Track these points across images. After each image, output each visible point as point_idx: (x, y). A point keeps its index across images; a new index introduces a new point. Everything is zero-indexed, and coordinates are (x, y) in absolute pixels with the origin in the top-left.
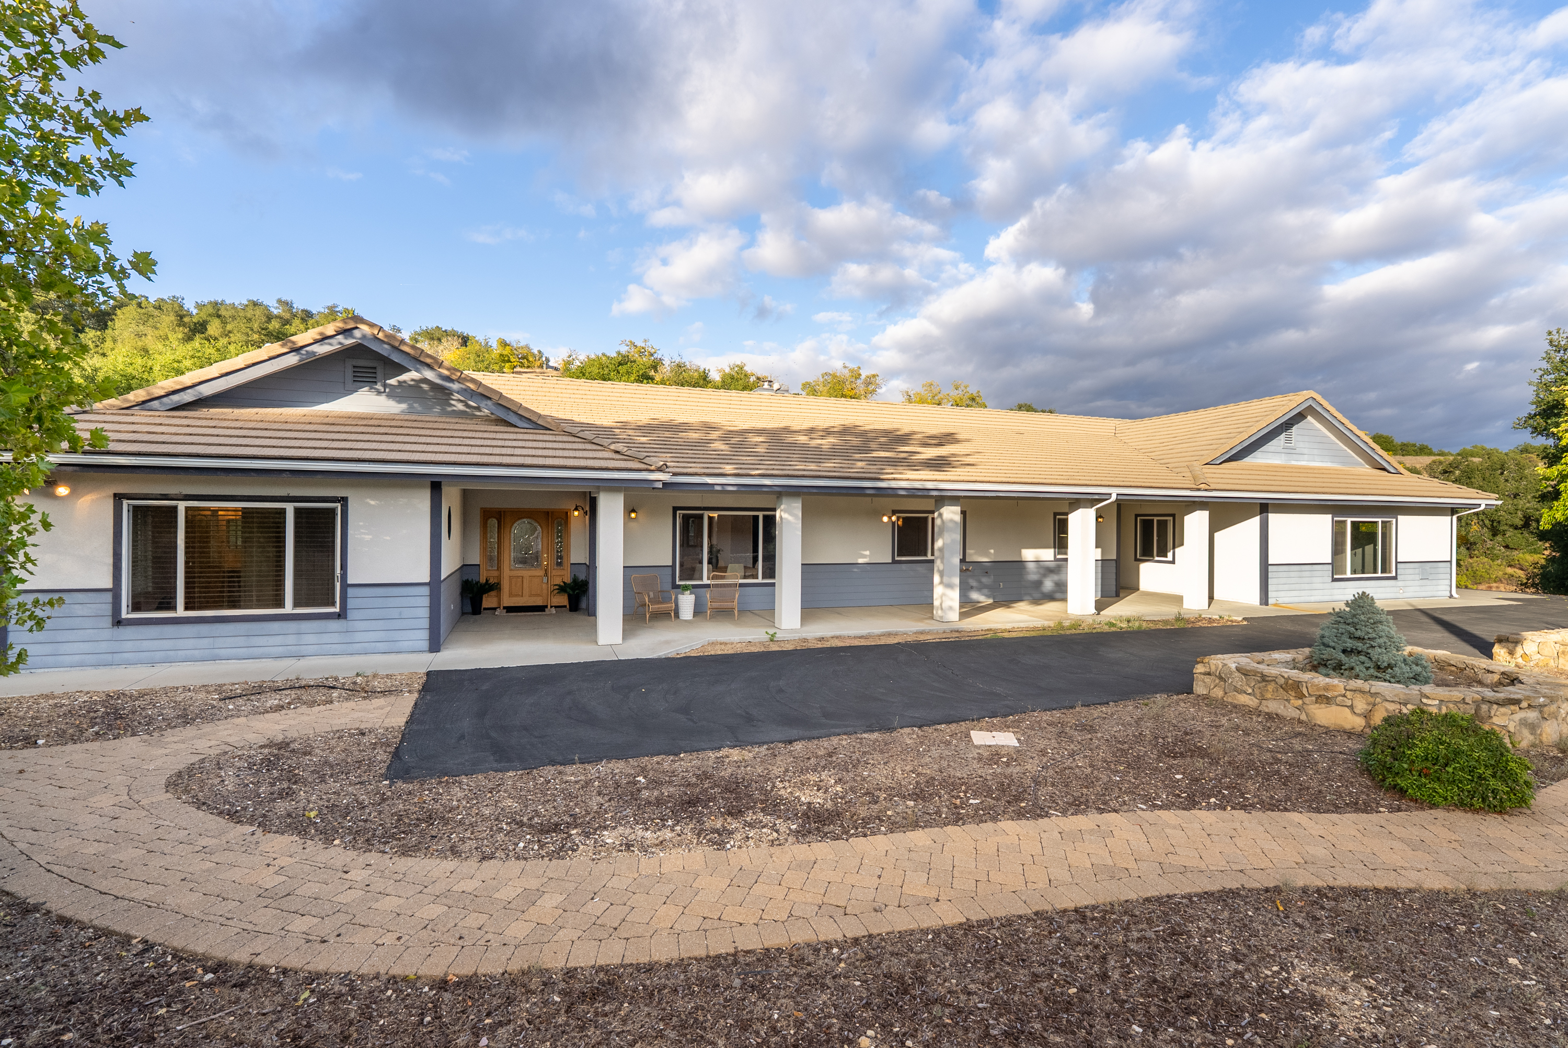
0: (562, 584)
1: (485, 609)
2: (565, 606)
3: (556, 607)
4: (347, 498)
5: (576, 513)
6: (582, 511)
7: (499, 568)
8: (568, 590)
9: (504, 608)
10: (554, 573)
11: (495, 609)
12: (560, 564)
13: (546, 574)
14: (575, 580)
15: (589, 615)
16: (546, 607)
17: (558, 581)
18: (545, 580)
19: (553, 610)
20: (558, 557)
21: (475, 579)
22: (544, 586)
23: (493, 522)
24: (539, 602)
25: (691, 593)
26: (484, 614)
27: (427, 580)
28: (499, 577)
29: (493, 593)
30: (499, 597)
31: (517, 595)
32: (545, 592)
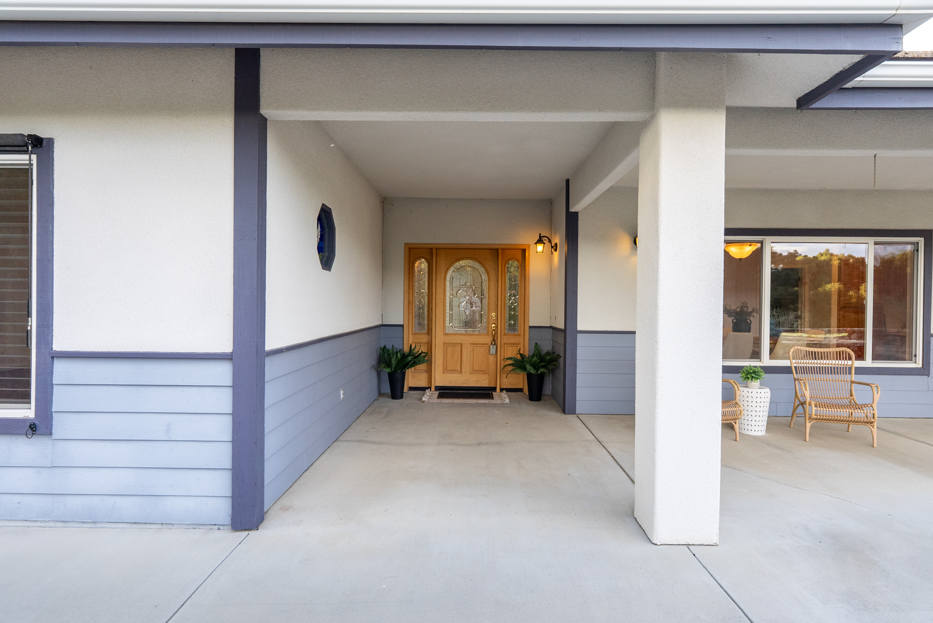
0: (519, 357)
1: (411, 389)
2: (520, 390)
3: (508, 390)
4: (51, 141)
5: (540, 248)
6: (548, 244)
7: (429, 332)
8: (528, 367)
9: (437, 388)
10: (506, 339)
11: (423, 389)
12: (512, 328)
13: (494, 341)
14: (537, 353)
15: (564, 412)
16: (494, 389)
17: (512, 352)
18: (493, 350)
19: (505, 398)
20: (511, 317)
21: (398, 346)
22: (492, 359)
23: (422, 265)
24: (483, 381)
25: (762, 385)
26: (409, 398)
27: (227, 347)
28: (430, 345)
29: (422, 367)
30: (429, 371)
31: (453, 371)
32: (492, 367)
